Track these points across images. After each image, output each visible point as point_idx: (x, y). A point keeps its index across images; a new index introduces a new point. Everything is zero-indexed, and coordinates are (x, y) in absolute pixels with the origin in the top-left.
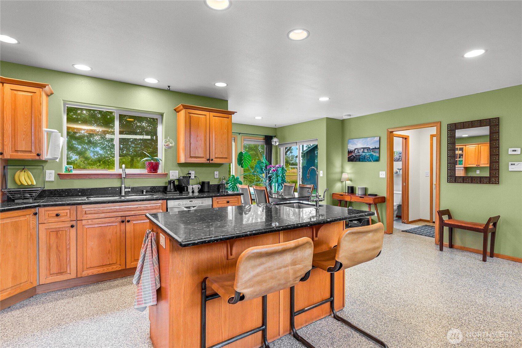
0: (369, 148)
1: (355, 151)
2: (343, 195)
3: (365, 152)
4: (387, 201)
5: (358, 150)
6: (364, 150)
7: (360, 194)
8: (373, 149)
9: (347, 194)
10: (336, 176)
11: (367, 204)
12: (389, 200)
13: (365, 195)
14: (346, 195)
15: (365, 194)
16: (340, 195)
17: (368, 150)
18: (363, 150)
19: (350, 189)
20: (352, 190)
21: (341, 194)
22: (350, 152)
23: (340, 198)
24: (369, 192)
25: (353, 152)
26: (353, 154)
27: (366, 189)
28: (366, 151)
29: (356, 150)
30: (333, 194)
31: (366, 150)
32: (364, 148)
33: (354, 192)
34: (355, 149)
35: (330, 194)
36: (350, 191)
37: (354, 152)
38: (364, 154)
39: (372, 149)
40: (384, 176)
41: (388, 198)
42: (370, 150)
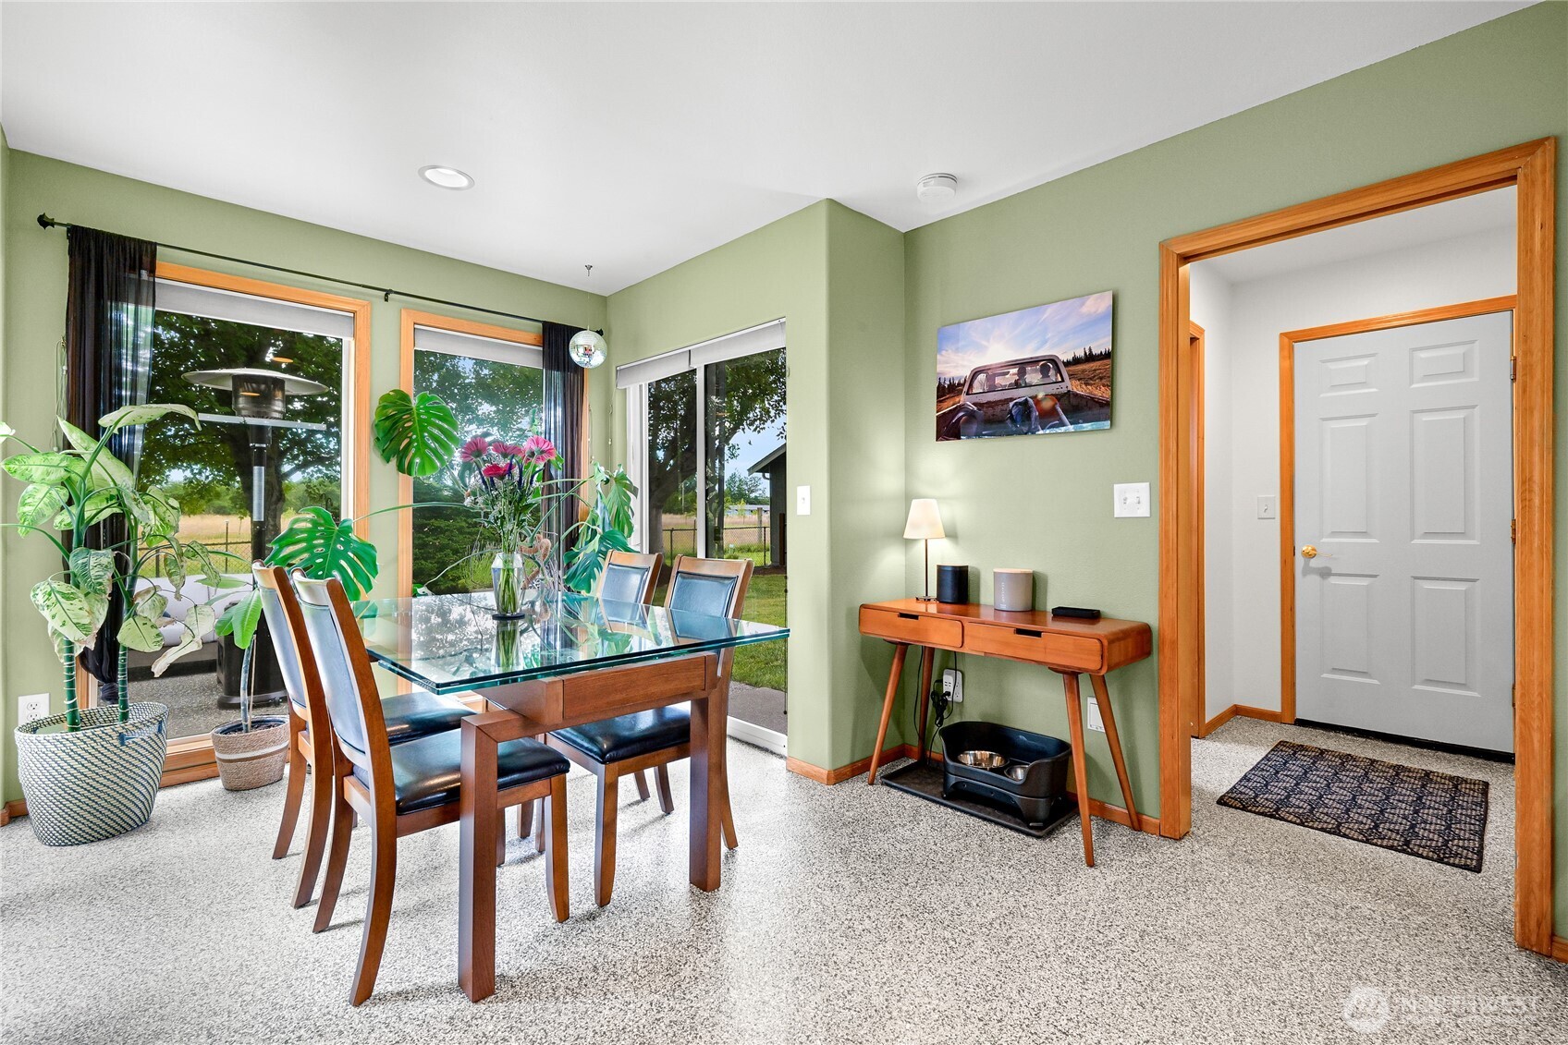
0: (1053, 360)
1: (976, 383)
2: (915, 617)
3: (1027, 386)
4: (1160, 650)
5: (990, 379)
6: (1022, 373)
7: (1004, 607)
8: (1076, 361)
9: (933, 608)
10: (880, 515)
11: (1056, 669)
12: (1174, 643)
13: (1032, 610)
14: (927, 615)
15: (1030, 608)
16: (902, 615)
17: (1045, 371)
18: (1019, 374)
19: (949, 579)
20: (958, 586)
21: (903, 607)
22: (947, 390)
23: (903, 632)
24: (1055, 598)
25: (965, 389)
26: (963, 399)
27: (1034, 584)
28: (1033, 377)
29: (982, 377)
30: (863, 606)
31: (1036, 371)
32: (1022, 365)
33: (972, 597)
34: (975, 374)
35: (850, 611)
36: (949, 593)
37: (971, 386)
38: (1022, 394)
39: (1067, 364)
40: (1144, 511)
41: (1168, 634)
42: (1059, 371)
